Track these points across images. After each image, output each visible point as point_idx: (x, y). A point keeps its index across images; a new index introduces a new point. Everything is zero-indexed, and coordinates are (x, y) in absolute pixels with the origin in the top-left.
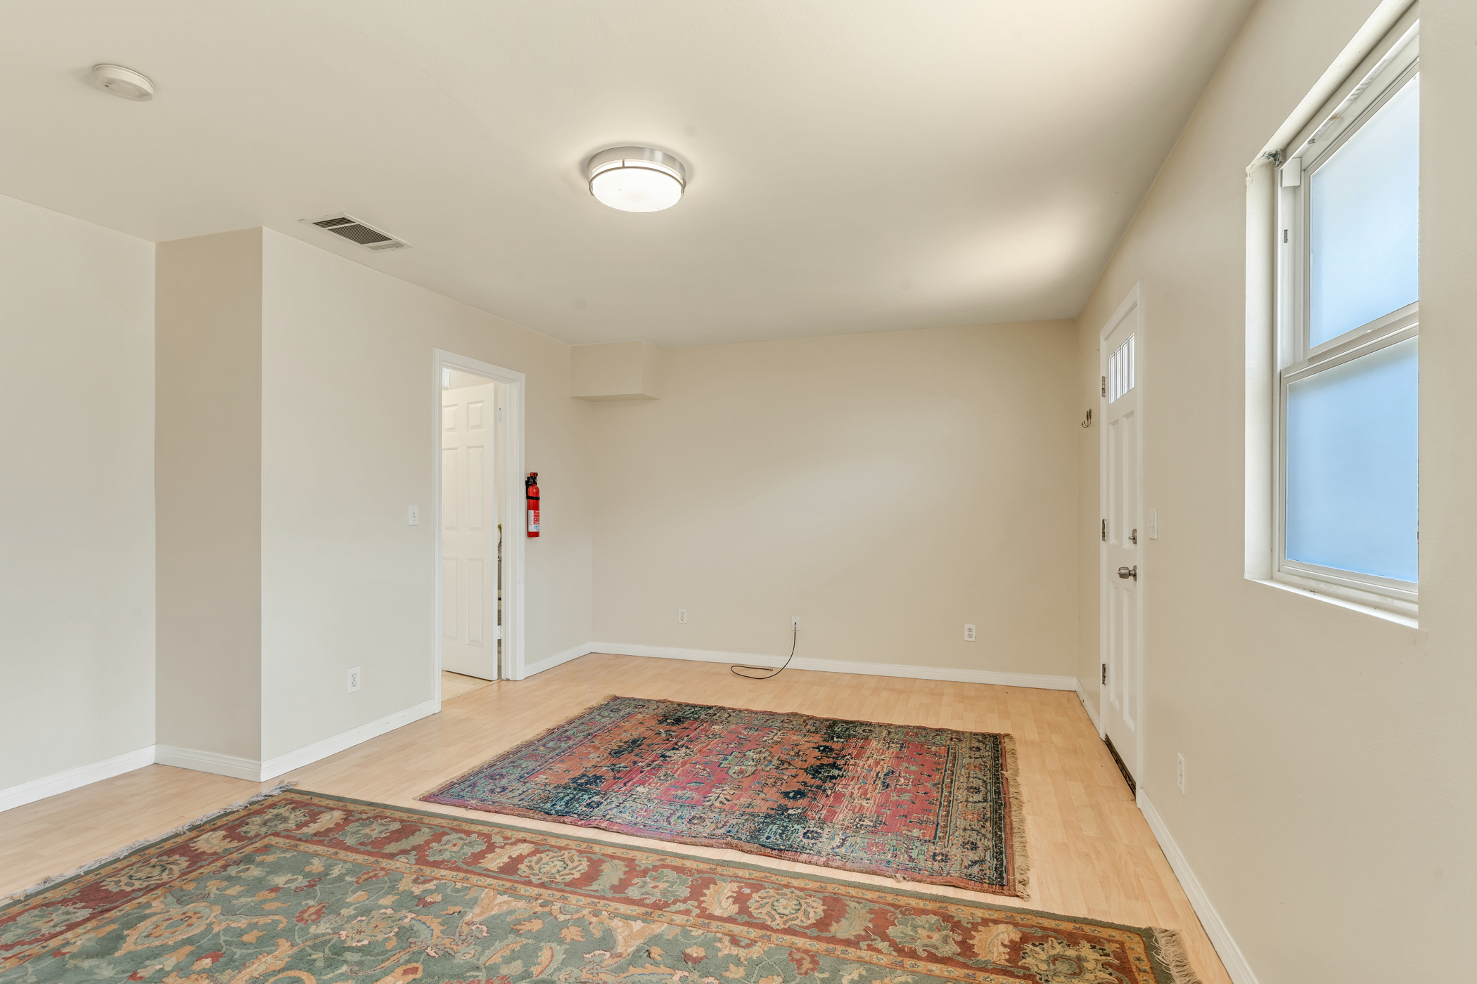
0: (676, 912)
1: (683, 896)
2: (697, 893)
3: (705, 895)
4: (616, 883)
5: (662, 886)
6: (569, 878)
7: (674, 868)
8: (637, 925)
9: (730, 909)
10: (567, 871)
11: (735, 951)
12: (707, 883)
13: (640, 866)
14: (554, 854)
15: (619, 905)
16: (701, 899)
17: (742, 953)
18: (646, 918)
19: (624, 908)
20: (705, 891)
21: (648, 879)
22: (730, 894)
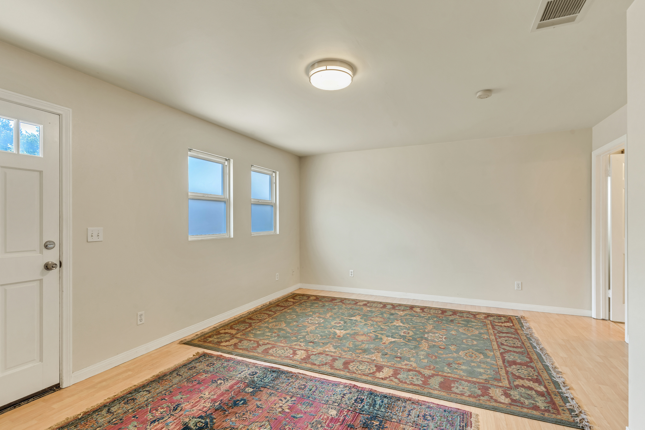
0: (315, 352)
1: (313, 356)
2: (308, 357)
3: (305, 356)
4: (336, 361)
5: (320, 359)
6: (354, 363)
7: (315, 364)
8: (327, 350)
9: (299, 352)
10: (357, 366)
11: (301, 344)
12: (304, 359)
13: (328, 366)
14: (365, 372)
15: (334, 355)
16: (307, 355)
17: (299, 343)
18: (325, 351)
19: (332, 354)
20: (305, 357)
21: (325, 361)
22: (297, 356)
